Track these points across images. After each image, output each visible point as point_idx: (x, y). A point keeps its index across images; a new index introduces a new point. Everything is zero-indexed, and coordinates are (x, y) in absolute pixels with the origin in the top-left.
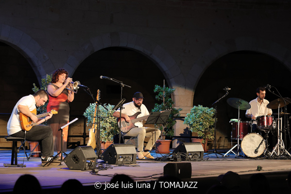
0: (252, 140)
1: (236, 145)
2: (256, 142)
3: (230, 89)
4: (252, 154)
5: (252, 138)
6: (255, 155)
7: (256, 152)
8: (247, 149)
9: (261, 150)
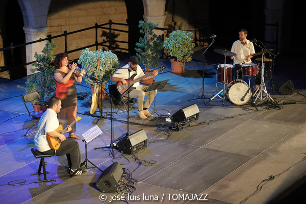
0: (238, 89)
1: (222, 90)
2: (242, 90)
3: (216, 36)
4: (238, 101)
5: (239, 87)
6: (241, 103)
7: (242, 100)
8: (234, 97)
9: (247, 99)
